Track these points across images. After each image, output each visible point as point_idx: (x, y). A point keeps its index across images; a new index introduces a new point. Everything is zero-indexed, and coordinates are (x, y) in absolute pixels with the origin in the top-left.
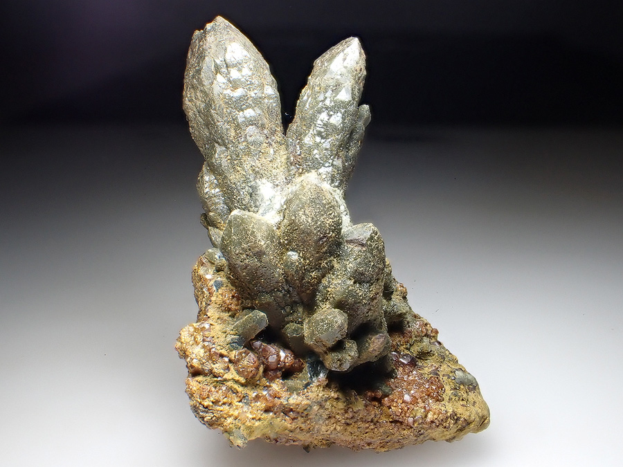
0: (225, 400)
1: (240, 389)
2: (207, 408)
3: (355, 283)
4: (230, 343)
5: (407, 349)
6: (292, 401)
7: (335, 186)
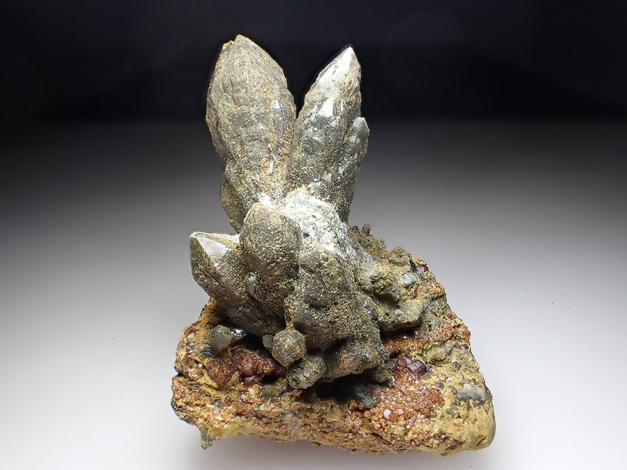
0: (198, 402)
1: (213, 393)
2: (180, 407)
3: (310, 306)
4: (202, 352)
5: (419, 354)
6: (262, 408)
7: (326, 201)
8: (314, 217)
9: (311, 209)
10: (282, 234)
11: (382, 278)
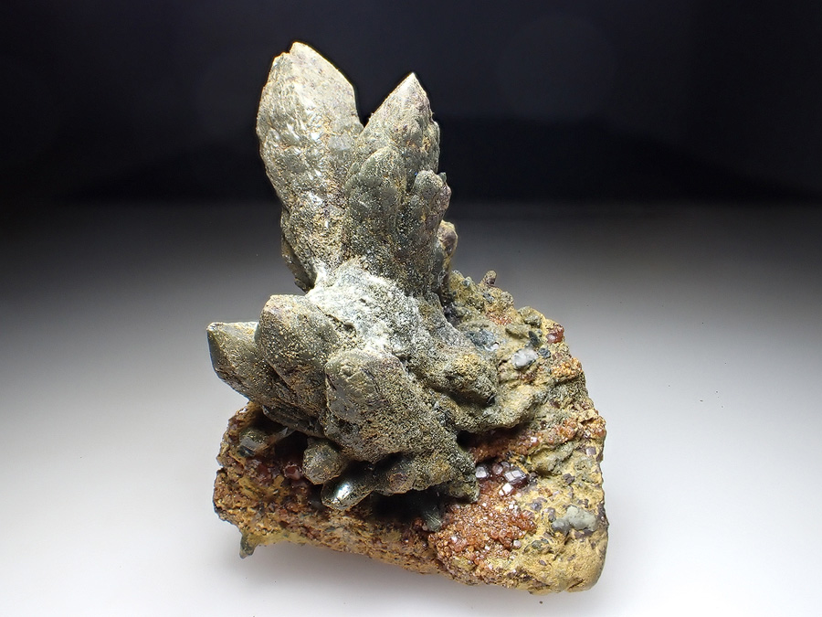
2: (220, 507)
4: (240, 451)
6: (307, 519)
7: (385, 276)
8: (363, 301)
9: (360, 291)
10: (298, 339)
11: (459, 374)
